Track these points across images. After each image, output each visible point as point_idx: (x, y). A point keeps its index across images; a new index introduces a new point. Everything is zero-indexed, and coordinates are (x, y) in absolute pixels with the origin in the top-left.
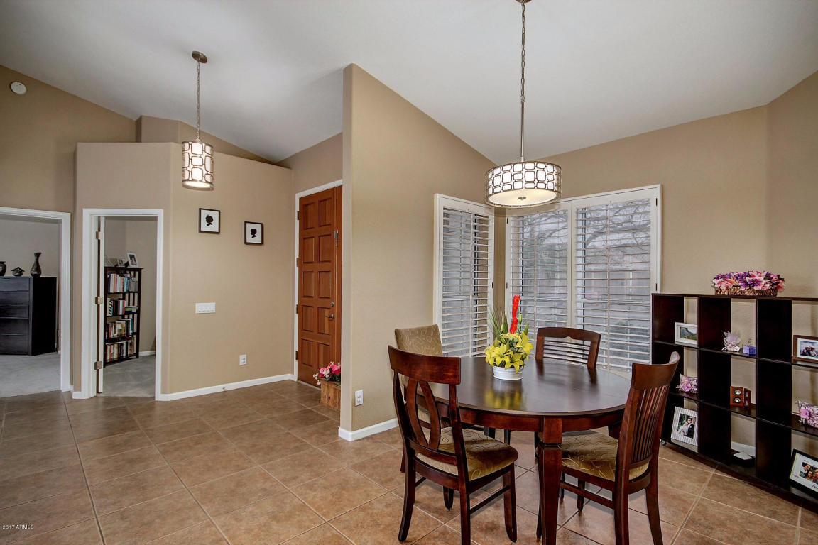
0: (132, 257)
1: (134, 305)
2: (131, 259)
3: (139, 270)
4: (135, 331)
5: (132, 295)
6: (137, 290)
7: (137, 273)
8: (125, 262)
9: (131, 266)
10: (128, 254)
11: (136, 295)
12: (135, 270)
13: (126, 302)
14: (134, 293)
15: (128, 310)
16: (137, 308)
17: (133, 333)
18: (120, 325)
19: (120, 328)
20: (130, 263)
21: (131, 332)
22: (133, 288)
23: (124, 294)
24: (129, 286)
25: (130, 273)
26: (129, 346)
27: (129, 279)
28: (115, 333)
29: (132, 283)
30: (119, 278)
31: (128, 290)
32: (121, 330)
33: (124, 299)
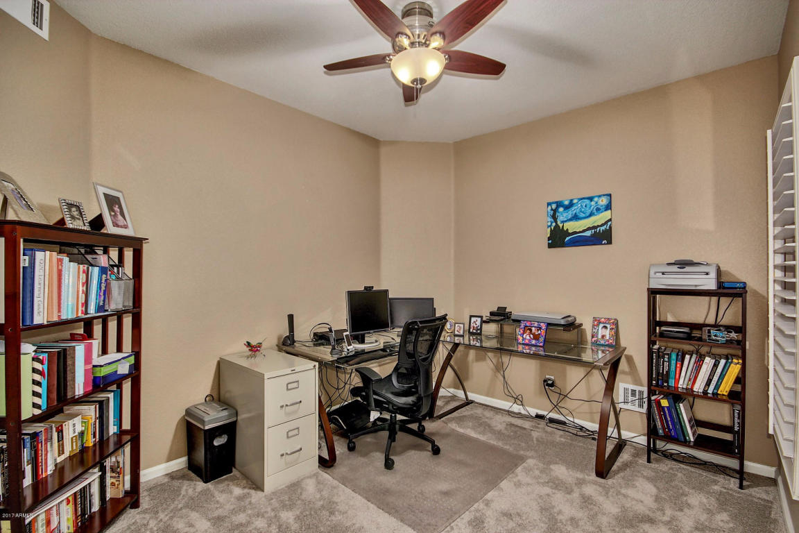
0: (112, 201)
1: (119, 349)
2: (111, 209)
3: (137, 245)
4: (127, 425)
5: (112, 325)
6: (130, 304)
7: (129, 254)
8: (91, 215)
9: (110, 228)
10: (101, 190)
11: (128, 321)
12: (122, 242)
13: (96, 344)
14: (119, 315)
15: (103, 372)
16: (132, 360)
17: (122, 432)
18: (77, 420)
19: (79, 428)
20: (108, 219)
21: (113, 429)
22: (119, 299)
23: (88, 324)
24: (106, 292)
25: (106, 252)
26: (108, 474)
27: (103, 270)
28: (61, 452)
29: (115, 285)
30: (71, 270)
31: (100, 308)
32: (82, 434)
33: (89, 334)
